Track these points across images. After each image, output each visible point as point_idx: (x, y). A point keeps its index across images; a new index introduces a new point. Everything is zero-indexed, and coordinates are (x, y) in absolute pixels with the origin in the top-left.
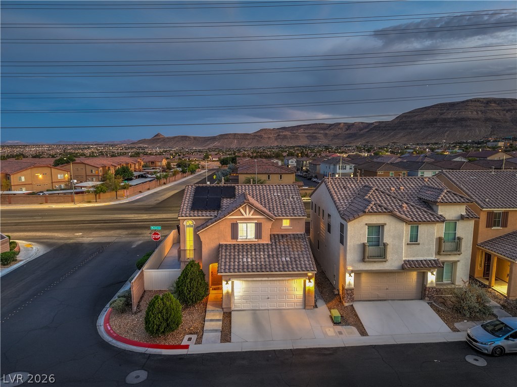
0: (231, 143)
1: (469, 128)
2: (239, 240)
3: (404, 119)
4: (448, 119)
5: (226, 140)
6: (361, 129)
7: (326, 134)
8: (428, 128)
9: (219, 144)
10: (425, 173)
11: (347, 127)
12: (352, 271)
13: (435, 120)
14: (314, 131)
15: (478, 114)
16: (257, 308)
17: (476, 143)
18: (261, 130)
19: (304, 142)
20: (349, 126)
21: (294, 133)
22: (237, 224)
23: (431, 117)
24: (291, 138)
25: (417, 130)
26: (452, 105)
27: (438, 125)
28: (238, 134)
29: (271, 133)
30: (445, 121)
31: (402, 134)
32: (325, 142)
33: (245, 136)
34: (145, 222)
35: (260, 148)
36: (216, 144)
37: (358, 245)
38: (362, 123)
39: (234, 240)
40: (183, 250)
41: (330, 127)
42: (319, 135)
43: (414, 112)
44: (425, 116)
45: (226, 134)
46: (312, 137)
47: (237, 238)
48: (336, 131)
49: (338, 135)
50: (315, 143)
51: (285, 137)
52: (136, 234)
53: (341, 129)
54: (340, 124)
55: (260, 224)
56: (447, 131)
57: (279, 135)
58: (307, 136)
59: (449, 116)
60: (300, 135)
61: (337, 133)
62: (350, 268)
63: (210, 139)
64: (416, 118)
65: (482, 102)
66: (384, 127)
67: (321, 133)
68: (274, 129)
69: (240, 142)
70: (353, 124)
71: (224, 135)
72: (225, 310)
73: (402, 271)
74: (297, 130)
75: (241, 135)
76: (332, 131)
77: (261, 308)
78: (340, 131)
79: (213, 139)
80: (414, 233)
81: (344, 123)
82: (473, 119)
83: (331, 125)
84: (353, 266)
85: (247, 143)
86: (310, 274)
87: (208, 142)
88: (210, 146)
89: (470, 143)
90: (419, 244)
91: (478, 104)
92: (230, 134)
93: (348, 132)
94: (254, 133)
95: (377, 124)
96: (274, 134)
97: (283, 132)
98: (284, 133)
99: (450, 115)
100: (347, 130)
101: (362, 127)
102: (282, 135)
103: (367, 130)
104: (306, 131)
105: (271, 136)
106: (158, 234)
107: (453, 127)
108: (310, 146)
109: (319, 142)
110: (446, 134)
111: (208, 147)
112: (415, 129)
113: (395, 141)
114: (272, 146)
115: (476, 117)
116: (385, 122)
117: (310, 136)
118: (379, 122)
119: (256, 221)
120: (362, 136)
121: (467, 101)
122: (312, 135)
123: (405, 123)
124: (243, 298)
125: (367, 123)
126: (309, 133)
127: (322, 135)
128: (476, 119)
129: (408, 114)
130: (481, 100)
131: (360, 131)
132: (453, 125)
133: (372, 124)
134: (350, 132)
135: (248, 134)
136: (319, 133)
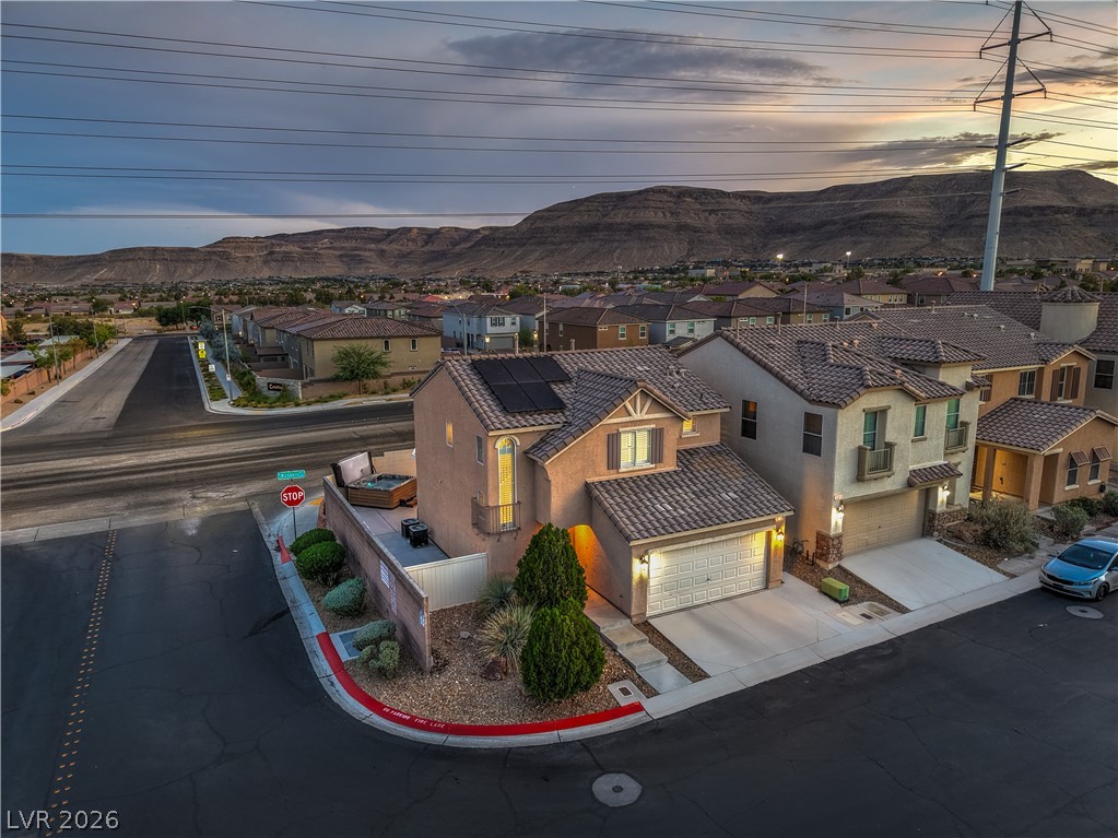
0: (147, 272)
1: (652, 244)
2: (622, 470)
3: (539, 224)
4: (617, 224)
5: (130, 264)
6: (455, 244)
7: (383, 251)
8: (583, 242)
9: (112, 275)
10: (677, 325)
11: (425, 237)
12: (841, 502)
13: (595, 227)
14: (354, 244)
15: (665, 215)
16: (690, 604)
17: (667, 271)
18: (226, 241)
19: (334, 269)
20: (430, 235)
21: (308, 248)
22: (618, 434)
23: (586, 219)
24: (302, 260)
25: (564, 246)
26: (622, 198)
27: (601, 235)
28: (163, 249)
29: (251, 248)
30: (610, 227)
31: (538, 253)
32: (381, 269)
33: (183, 255)
34: (143, 472)
35: (228, 282)
36: (103, 273)
37: (852, 450)
38: (456, 229)
39: (612, 471)
40: (493, 507)
41: (389, 235)
42: (367, 254)
43: (556, 210)
44: (576, 219)
45: (130, 250)
46: (352, 259)
47: (618, 467)
48: (403, 245)
49: (409, 254)
50: (361, 272)
51: (287, 258)
52: (162, 503)
53: (413, 240)
54: (410, 229)
55: (661, 430)
56: (617, 248)
57: (272, 253)
58: (341, 256)
59: (619, 220)
60: (322, 252)
61: (405, 249)
62: (838, 496)
63: (85, 262)
64: (561, 222)
65: (670, 194)
66: (503, 239)
67: (370, 250)
68: (257, 238)
69: (172, 269)
70: (438, 232)
71: (124, 250)
72: (634, 620)
73: (908, 489)
74: (315, 241)
75: (172, 251)
76: (394, 246)
77: (696, 603)
78: (412, 246)
79: (94, 261)
80: (920, 421)
81: (419, 229)
82: (659, 227)
83: (390, 232)
84: (843, 493)
85: (189, 271)
86: (779, 518)
87: (79, 271)
88: (85, 280)
89: (659, 271)
90: (925, 439)
91: (665, 197)
92: (141, 249)
93: (429, 248)
94: (207, 247)
95: (486, 233)
96: (261, 249)
97: (281, 245)
98: (283, 249)
99: (619, 217)
100: (427, 243)
101: (457, 237)
102: (279, 253)
103: (468, 245)
104: (336, 244)
105: (252, 255)
106: (297, 490)
107: (625, 241)
108: (351, 279)
109: (368, 268)
110: (616, 254)
111: (79, 283)
112: (560, 244)
113: (525, 268)
114: (258, 277)
115: (663, 221)
116: (503, 228)
117: (347, 256)
118: (491, 228)
119: (654, 426)
120: (459, 256)
121: (647, 191)
122: (350, 253)
123: (542, 230)
124: (664, 587)
125: (466, 230)
126: (343, 248)
127: (372, 253)
128: (664, 227)
129: (545, 214)
130: (669, 190)
131: (454, 246)
132: (625, 238)
133: (477, 231)
134: (433, 249)
135: (192, 250)
136: (365, 250)
